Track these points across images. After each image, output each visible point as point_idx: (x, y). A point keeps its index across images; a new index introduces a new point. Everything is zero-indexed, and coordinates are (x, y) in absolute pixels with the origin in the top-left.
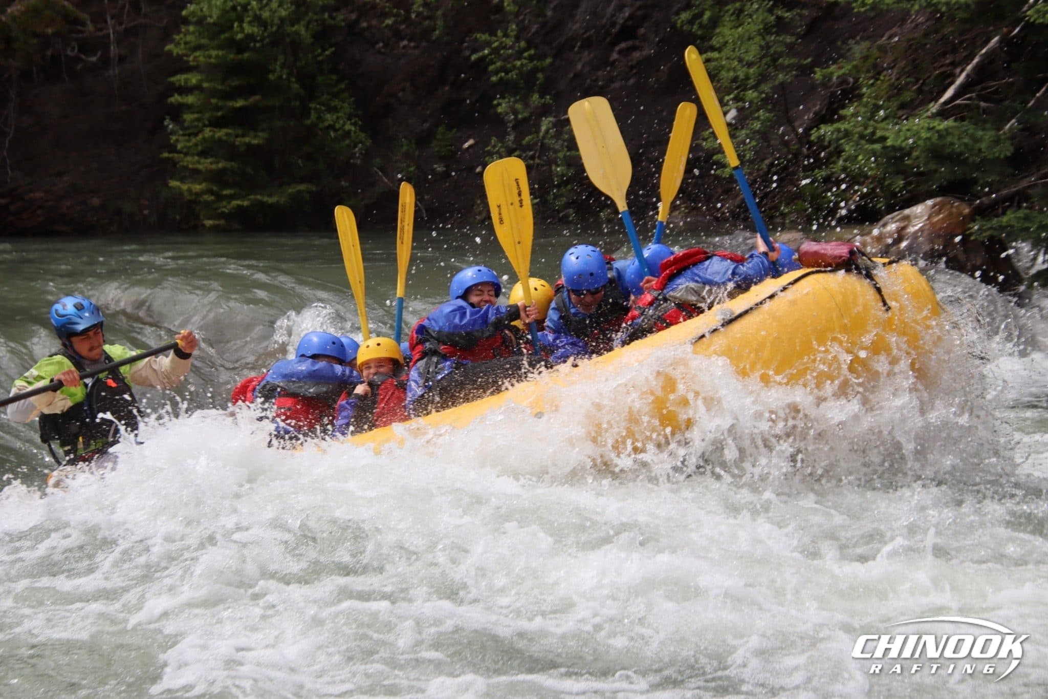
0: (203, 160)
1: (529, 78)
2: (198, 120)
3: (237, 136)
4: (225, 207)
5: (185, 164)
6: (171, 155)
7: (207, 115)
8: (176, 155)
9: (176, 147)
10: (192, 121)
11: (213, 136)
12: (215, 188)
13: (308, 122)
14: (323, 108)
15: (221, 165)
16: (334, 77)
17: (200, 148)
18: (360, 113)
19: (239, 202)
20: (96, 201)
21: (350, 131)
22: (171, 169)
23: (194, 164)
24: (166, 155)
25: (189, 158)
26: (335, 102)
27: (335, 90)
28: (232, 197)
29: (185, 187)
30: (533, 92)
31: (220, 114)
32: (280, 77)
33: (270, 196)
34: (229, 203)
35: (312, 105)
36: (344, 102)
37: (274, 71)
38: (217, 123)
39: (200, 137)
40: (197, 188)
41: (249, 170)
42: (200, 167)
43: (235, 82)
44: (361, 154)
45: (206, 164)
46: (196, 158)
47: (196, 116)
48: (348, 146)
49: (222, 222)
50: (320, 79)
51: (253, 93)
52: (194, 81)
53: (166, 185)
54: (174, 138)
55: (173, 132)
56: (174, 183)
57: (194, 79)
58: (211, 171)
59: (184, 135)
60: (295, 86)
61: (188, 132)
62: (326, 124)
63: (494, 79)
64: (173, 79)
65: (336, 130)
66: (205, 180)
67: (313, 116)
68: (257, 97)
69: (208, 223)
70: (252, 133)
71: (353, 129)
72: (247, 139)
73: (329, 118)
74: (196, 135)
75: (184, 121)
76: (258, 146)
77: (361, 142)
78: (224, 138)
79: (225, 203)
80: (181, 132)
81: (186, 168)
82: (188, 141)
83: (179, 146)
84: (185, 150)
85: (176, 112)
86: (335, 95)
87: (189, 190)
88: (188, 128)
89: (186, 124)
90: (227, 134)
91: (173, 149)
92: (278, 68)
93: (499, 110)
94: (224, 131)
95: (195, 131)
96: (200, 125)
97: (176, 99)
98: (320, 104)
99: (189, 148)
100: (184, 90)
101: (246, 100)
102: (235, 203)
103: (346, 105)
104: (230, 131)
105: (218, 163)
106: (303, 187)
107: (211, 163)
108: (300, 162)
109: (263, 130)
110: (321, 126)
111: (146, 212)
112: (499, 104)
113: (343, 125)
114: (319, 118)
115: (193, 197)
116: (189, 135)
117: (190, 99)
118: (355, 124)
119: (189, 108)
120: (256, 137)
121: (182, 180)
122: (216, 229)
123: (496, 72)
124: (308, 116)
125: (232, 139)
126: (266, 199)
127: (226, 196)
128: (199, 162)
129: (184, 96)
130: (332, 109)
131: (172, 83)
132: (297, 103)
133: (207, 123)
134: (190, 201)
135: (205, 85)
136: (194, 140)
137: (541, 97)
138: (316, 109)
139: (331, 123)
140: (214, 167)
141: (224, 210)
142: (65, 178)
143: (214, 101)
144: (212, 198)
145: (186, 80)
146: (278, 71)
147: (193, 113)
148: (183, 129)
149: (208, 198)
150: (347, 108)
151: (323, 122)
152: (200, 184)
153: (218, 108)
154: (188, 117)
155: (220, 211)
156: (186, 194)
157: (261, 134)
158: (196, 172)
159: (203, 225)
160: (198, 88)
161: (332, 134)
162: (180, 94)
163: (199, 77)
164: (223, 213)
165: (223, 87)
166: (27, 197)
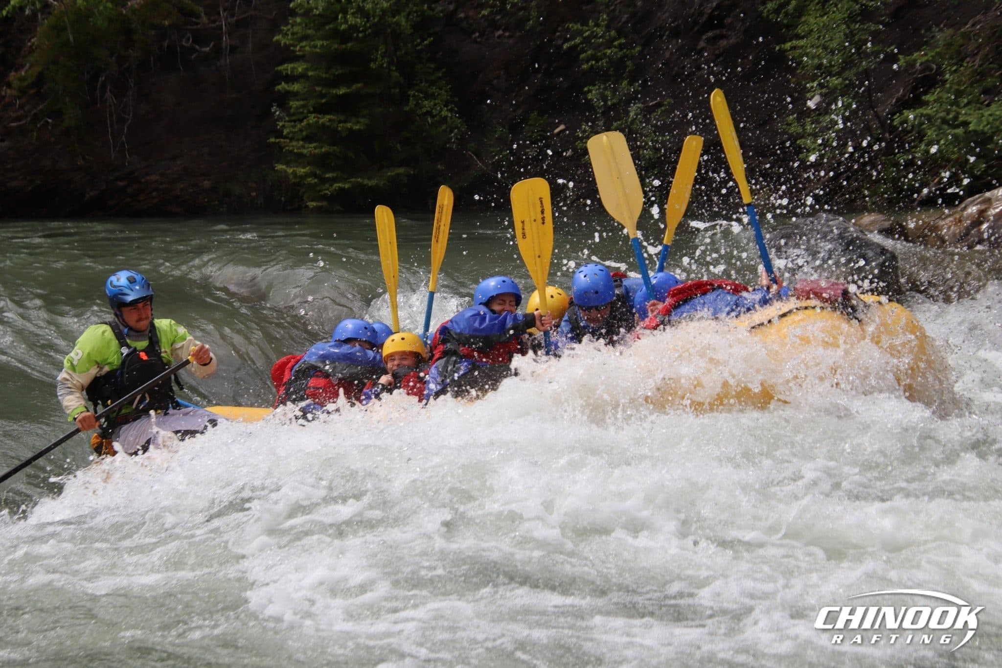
0: (307, 145)
1: (618, 65)
2: (303, 106)
3: (340, 122)
4: (328, 189)
5: (291, 148)
6: (277, 140)
7: (312, 102)
8: (282, 140)
9: (282, 132)
10: (297, 108)
11: (317, 122)
12: (318, 172)
13: (407, 108)
14: (421, 95)
15: (323, 150)
16: (432, 66)
17: (304, 133)
18: (456, 99)
19: (340, 185)
20: (207, 184)
21: (446, 117)
22: (278, 153)
23: (299, 148)
24: (272, 140)
25: (294, 143)
26: (433, 90)
27: (433, 78)
28: (334, 180)
29: (290, 171)
30: (623, 79)
31: (324, 101)
32: (381, 66)
33: (369, 179)
34: (331, 186)
35: (411, 93)
36: (441, 89)
37: (375, 60)
38: (320, 110)
39: (305, 122)
40: (301, 171)
41: (351, 154)
42: (305, 151)
43: (338, 71)
44: (457, 139)
45: (310, 149)
46: (301, 143)
47: (301, 103)
48: (445, 131)
49: (325, 204)
50: (418, 67)
51: (355, 81)
52: (300, 70)
53: (273, 168)
54: (281, 124)
55: (280, 119)
56: (280, 167)
57: (300, 68)
58: (315, 155)
59: (290, 121)
60: (396, 74)
61: (293, 118)
62: (424, 110)
63: (585, 66)
64: (280, 68)
65: (433, 117)
66: (309, 164)
67: (412, 102)
68: (359, 85)
69: (312, 204)
70: (354, 120)
71: (450, 115)
72: (349, 125)
73: (427, 104)
74: (301, 121)
75: (291, 108)
76: (359, 130)
77: (457, 128)
78: (328, 124)
79: (327, 186)
80: (287, 119)
81: (291, 152)
82: (294, 127)
83: (285, 132)
84: (290, 135)
85: (283, 100)
86: (433, 83)
87: (294, 173)
88: (293, 114)
89: (292, 111)
90: (330, 120)
91: (279, 134)
92: (379, 58)
93: (590, 96)
94: (328, 117)
95: (301, 117)
96: (305, 111)
97: (283, 86)
98: (417, 91)
99: (295, 132)
100: (291, 78)
101: (348, 88)
102: (337, 185)
103: (443, 92)
104: (332, 117)
105: (322, 147)
106: (401, 170)
107: (315, 148)
108: (398, 146)
109: (364, 117)
110: (419, 112)
111: (254, 194)
112: (590, 91)
113: (440, 112)
114: (417, 105)
115: (298, 180)
116: (295, 121)
117: (296, 87)
118: (451, 110)
119: (295, 94)
120: (358, 122)
121: (288, 164)
122: (319, 210)
123: (587, 61)
124: (407, 104)
125: (335, 125)
126: (366, 182)
127: (329, 179)
128: (303, 147)
129: (290, 84)
130: (429, 96)
131: (280, 72)
132: (397, 90)
133: (312, 109)
134: (294, 184)
135: (310, 73)
136: (299, 126)
137: (631, 84)
138: (414, 96)
139: (429, 109)
140: (317, 151)
141: (327, 192)
142: (179, 162)
143: (318, 89)
144: (316, 180)
145: (293, 69)
146: (379, 61)
147: (298, 100)
148: (289, 115)
149: (312, 180)
150: (444, 95)
151: (421, 108)
152: (304, 167)
153: (322, 96)
154: (294, 104)
155: (322, 193)
156: (291, 177)
157: (362, 120)
158: (300, 156)
159: (307, 206)
160: (303, 76)
161: (429, 120)
162: (287, 82)
163: (305, 67)
164: (326, 195)
165: (327, 76)
166: (143, 180)
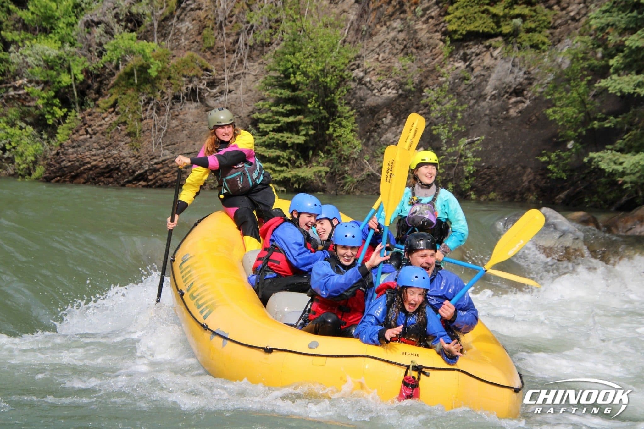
0: (267, 150)
3: (288, 138)
4: (278, 177)
7: (273, 125)
10: (264, 128)
11: (274, 137)
12: (273, 166)
13: (328, 132)
14: (337, 125)
15: (277, 153)
16: (348, 108)
17: (266, 143)
18: (357, 129)
19: (285, 175)
21: (351, 139)
25: (260, 149)
26: (345, 122)
27: (347, 115)
28: (281, 172)
30: (455, 123)
31: (279, 125)
32: (316, 106)
34: (280, 175)
35: (331, 123)
37: (311, 103)
38: (277, 130)
39: (267, 137)
41: (293, 157)
42: (266, 154)
43: (288, 107)
44: (356, 151)
45: (269, 152)
46: (264, 148)
47: (266, 125)
48: (351, 147)
51: (299, 114)
52: (267, 106)
58: (271, 156)
59: (259, 136)
60: (322, 112)
61: (261, 134)
62: (338, 134)
64: (257, 104)
65: (344, 138)
67: (331, 129)
68: (301, 117)
70: (296, 137)
72: (293, 140)
73: (340, 131)
74: (265, 136)
75: (260, 128)
76: (299, 144)
77: (358, 145)
78: (280, 138)
79: (277, 175)
80: (257, 134)
82: (260, 139)
85: (255, 123)
86: (345, 118)
88: (261, 132)
89: (261, 130)
90: (282, 136)
92: (314, 102)
94: (281, 134)
95: (265, 133)
96: (268, 130)
97: (256, 115)
98: (335, 123)
100: (261, 110)
101: (294, 118)
102: (283, 175)
103: (350, 124)
104: (284, 135)
105: (275, 152)
106: (322, 168)
107: (272, 152)
109: (302, 135)
110: (335, 135)
112: (435, 129)
113: (348, 135)
114: (334, 131)
117: (264, 116)
118: (353, 136)
119: (263, 120)
120: (298, 138)
124: (328, 129)
125: (285, 139)
127: (279, 171)
128: (264, 151)
129: (261, 114)
130: (342, 126)
131: (255, 106)
133: (272, 129)
135: (273, 108)
136: (264, 138)
137: (460, 126)
138: (332, 125)
139: (341, 134)
140: (273, 154)
143: (277, 117)
145: (263, 105)
147: (264, 123)
148: (258, 132)
150: (350, 126)
151: (336, 133)
153: (279, 122)
154: (262, 125)
157: (300, 137)
160: (269, 110)
162: (259, 113)
163: (269, 104)
164: (276, 180)
165: (283, 110)
166: (170, 165)
